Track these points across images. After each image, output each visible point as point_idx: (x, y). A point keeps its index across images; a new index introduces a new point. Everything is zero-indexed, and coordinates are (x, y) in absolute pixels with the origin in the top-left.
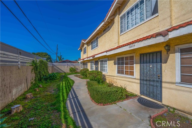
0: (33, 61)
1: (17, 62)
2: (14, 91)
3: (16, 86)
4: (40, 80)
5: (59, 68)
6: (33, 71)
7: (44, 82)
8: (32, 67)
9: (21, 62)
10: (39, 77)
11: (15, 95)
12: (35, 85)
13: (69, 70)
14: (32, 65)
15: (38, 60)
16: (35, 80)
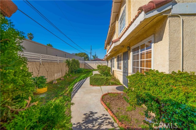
0: (67, 60)
1: (57, 61)
2: (56, 75)
3: (57, 73)
4: (72, 72)
5: (89, 65)
6: (67, 66)
7: (74, 73)
8: (66, 64)
9: (59, 61)
10: (71, 70)
11: (56, 77)
12: (68, 74)
13: (97, 67)
14: (66, 63)
15: (71, 59)
16: (68, 72)
